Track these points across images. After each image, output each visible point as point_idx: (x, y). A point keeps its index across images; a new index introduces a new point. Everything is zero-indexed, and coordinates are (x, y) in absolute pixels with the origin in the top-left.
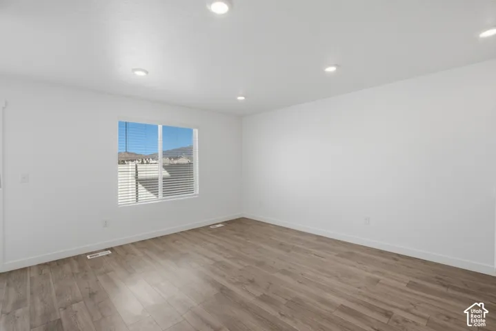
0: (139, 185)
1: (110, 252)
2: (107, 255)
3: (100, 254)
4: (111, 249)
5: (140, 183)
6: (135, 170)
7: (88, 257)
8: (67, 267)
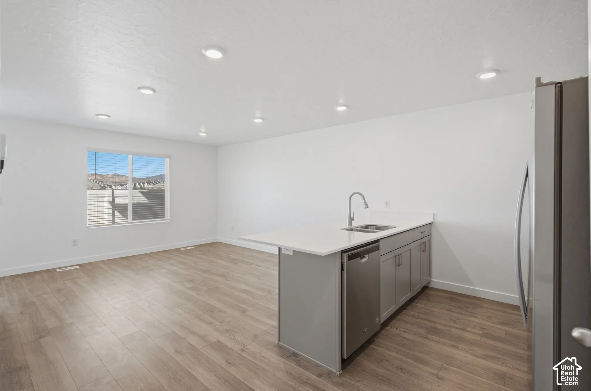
0: (116, 212)
1: (78, 267)
2: (76, 269)
3: (69, 269)
4: (80, 265)
5: (117, 210)
6: (111, 195)
7: (58, 270)
8: (38, 277)
